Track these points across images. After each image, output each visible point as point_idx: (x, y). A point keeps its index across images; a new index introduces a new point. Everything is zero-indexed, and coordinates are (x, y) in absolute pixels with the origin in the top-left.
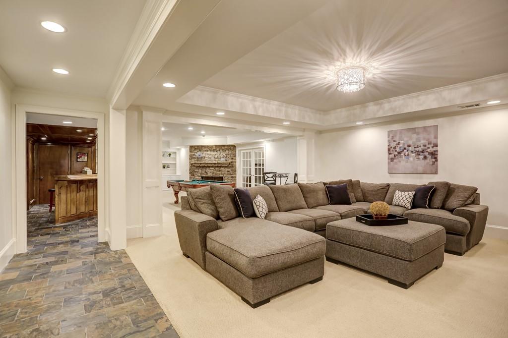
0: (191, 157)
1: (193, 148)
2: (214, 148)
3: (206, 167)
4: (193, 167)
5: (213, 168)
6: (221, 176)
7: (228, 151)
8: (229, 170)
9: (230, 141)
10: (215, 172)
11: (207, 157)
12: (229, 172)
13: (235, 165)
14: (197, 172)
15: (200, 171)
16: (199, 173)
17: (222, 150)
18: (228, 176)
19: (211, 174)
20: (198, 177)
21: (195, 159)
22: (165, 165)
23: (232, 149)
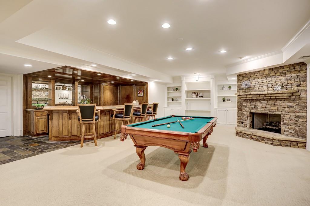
0: (239, 88)
2: (267, 72)
3: (256, 100)
4: (240, 100)
5: (266, 102)
6: (277, 113)
7: (291, 72)
8: (292, 104)
10: (269, 107)
11: (257, 86)
12: (291, 107)
13: (304, 96)
14: (246, 106)
15: (249, 105)
16: (248, 108)
17: (279, 74)
18: (290, 114)
19: (262, 109)
20: (246, 113)
21: (243, 90)
22: (225, 99)
23: (299, 69)
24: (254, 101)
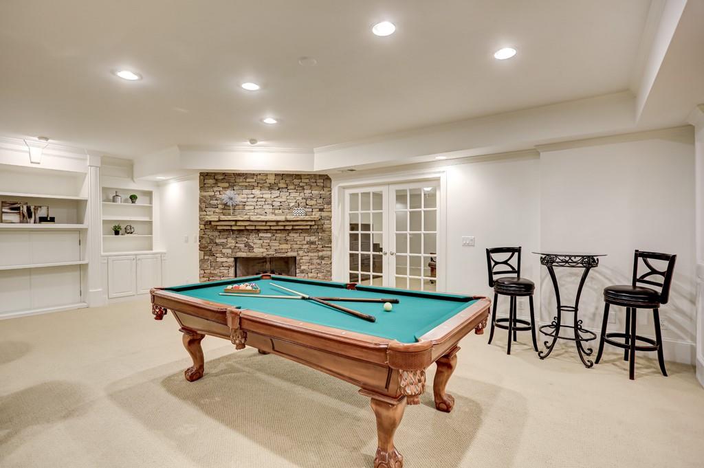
0: (205, 204)
1: (210, 179)
2: (271, 180)
3: (251, 231)
4: (210, 233)
5: (269, 235)
6: (290, 254)
7: (311, 187)
8: (313, 239)
9: (320, 162)
10: (275, 245)
11: (252, 203)
12: (313, 243)
13: (329, 226)
14: (223, 245)
15: (231, 242)
16: (230, 248)
17: (292, 187)
18: (310, 254)
19: (262, 250)
20: (224, 260)
21: (217, 210)
22: (119, 228)
23: (322, 184)
24: (245, 233)
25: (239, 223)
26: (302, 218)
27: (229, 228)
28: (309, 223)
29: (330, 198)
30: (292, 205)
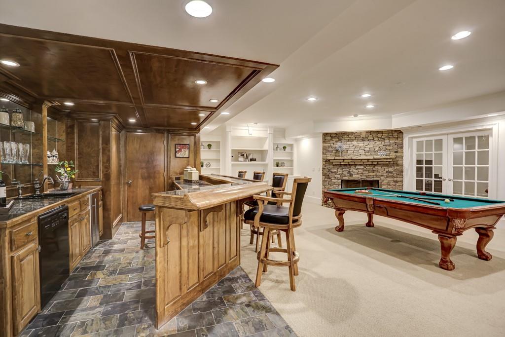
0: (325, 150)
1: (328, 137)
2: (364, 135)
3: (352, 165)
4: (329, 166)
5: (362, 167)
6: (375, 179)
7: (389, 138)
8: (390, 170)
9: (396, 123)
10: (366, 173)
11: (352, 149)
12: (390, 172)
13: (401, 162)
14: (336, 173)
15: (340, 171)
16: (339, 174)
17: (377, 139)
18: (388, 179)
19: (358, 176)
20: (336, 181)
21: (332, 154)
22: (278, 163)
23: (397, 136)
24: (348, 166)
25: (345, 161)
26: (384, 157)
27: (339, 163)
28: (389, 160)
29: (402, 144)
30: (376, 149)
